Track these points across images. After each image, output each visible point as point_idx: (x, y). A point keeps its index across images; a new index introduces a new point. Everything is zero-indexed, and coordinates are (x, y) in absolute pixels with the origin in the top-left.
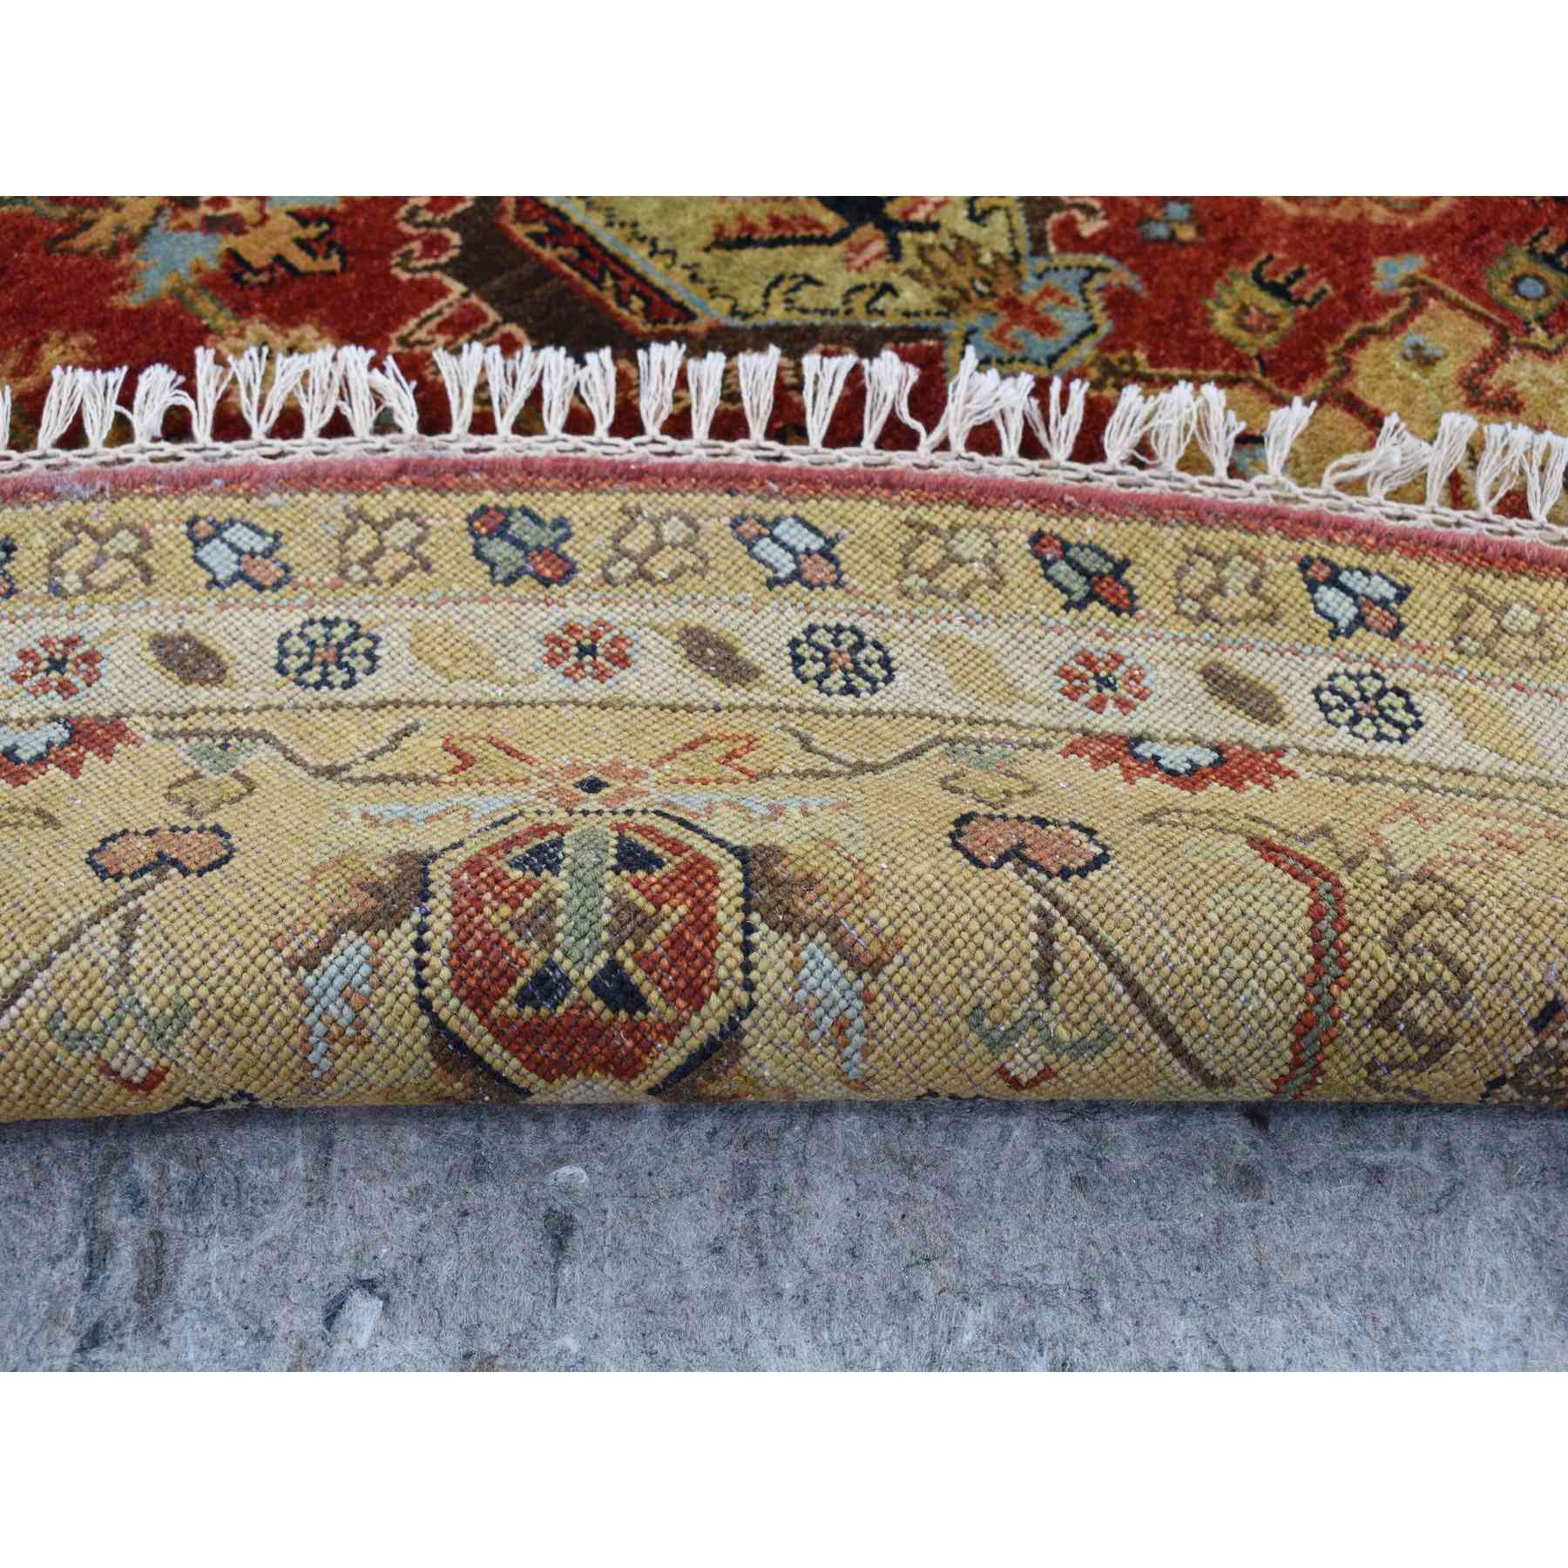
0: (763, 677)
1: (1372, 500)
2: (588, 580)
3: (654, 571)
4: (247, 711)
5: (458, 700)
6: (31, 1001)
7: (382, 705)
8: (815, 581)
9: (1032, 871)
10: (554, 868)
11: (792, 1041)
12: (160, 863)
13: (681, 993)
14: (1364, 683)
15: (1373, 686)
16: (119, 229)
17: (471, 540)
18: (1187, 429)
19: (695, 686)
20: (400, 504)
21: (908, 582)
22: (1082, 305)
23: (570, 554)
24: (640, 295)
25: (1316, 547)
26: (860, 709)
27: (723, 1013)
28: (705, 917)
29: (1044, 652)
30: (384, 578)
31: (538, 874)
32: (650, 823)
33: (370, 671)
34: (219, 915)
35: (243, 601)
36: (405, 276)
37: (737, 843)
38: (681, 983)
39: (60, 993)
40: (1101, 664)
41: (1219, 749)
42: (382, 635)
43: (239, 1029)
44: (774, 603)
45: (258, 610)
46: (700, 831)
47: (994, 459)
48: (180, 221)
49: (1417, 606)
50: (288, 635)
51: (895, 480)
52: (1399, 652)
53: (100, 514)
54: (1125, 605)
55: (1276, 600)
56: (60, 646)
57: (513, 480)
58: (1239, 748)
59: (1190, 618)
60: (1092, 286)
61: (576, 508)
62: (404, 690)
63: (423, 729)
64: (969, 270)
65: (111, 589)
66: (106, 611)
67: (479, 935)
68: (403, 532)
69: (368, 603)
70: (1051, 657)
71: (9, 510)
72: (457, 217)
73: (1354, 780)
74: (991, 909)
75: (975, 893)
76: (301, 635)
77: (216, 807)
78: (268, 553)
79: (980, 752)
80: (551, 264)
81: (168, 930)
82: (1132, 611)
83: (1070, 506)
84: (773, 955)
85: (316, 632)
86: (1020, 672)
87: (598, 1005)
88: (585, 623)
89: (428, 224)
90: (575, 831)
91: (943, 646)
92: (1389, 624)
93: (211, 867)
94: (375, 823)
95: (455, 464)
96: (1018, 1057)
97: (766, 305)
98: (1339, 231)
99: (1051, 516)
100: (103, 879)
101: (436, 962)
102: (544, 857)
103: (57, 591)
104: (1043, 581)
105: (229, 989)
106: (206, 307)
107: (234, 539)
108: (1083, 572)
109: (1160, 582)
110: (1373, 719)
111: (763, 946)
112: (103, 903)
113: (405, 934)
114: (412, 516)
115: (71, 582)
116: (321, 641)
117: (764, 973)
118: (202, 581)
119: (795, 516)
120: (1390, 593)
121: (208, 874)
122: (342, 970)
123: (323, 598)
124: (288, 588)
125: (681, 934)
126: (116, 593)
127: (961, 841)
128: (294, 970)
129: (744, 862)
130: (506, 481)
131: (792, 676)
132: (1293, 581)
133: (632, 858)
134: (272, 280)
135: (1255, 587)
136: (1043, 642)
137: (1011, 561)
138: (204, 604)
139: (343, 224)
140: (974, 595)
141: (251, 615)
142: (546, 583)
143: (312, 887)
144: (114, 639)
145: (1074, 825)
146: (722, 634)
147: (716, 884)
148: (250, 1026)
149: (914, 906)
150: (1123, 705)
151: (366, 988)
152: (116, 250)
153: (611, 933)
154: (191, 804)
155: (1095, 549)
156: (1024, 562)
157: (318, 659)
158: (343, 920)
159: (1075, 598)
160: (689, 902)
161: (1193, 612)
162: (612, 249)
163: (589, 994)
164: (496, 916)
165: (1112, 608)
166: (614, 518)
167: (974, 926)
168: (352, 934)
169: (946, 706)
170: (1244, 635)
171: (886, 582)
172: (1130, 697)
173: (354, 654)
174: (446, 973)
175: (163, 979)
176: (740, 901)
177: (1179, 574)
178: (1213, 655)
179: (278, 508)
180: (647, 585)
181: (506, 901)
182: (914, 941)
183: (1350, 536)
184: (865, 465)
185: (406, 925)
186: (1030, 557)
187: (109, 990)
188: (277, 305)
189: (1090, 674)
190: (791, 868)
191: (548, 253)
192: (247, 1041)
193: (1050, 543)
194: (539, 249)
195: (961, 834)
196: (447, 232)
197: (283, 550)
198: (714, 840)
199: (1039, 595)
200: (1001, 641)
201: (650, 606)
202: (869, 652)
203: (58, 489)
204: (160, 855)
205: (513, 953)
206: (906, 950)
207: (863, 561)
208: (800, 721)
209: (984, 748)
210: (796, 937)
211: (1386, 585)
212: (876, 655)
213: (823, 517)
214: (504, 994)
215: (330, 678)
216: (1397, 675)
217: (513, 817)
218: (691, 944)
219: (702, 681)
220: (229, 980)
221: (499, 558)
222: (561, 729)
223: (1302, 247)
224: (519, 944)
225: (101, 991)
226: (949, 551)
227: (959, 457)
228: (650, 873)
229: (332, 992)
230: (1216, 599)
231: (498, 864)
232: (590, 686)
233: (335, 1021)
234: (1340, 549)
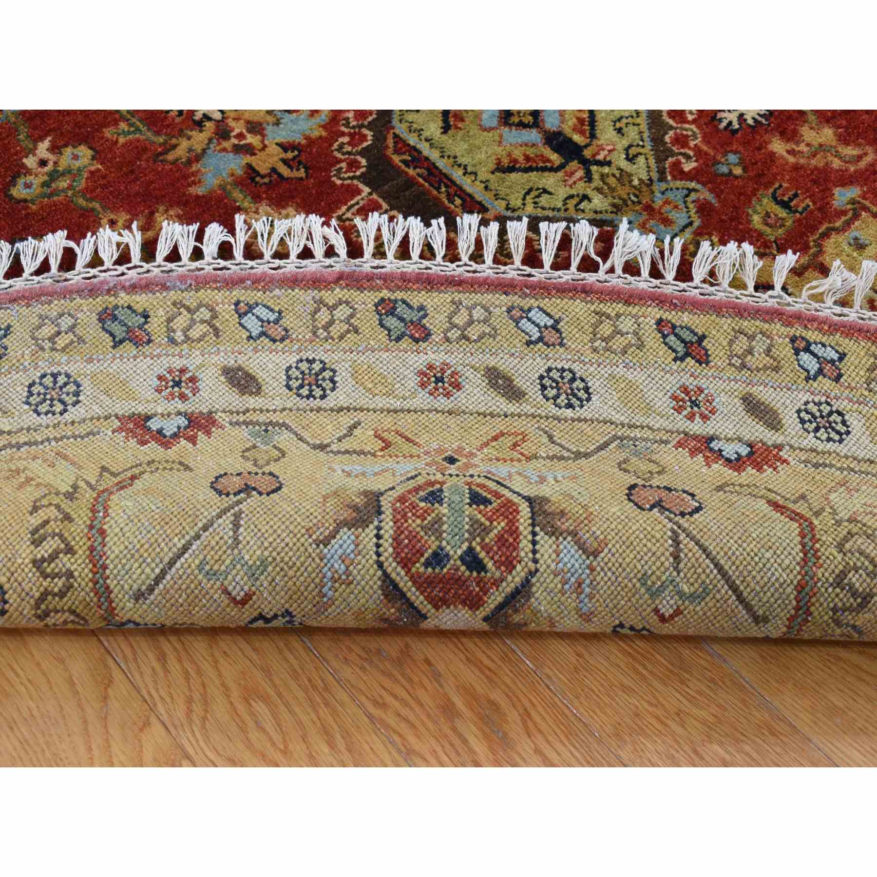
0: (527, 397)
1: (827, 305)
2: (437, 340)
3: (470, 335)
4: (275, 411)
5: (378, 408)
6: (191, 556)
7: (341, 409)
8: (550, 343)
9: (667, 513)
10: (440, 502)
11: (556, 590)
12: (247, 489)
13: (503, 564)
14: (822, 408)
15: (826, 409)
16: (190, 150)
17: (378, 317)
18: (734, 265)
19: (494, 401)
20: (340, 296)
21: (596, 344)
22: (685, 210)
23: (428, 325)
24: (459, 197)
25: (798, 330)
26: (576, 417)
27: (523, 574)
28: (514, 528)
29: (664, 385)
30: (336, 336)
31: (433, 505)
32: (483, 482)
33: (333, 389)
34: (280, 516)
35: (266, 348)
36: (339, 182)
37: (526, 494)
38: (503, 559)
39: (205, 552)
40: (692, 393)
41: (750, 446)
42: (337, 368)
43: (291, 573)
44: (530, 355)
45: (274, 353)
46: (507, 488)
47: (637, 278)
48: (221, 146)
49: (849, 364)
50: (290, 367)
51: (588, 289)
52: (839, 390)
53: (191, 298)
54: (703, 359)
55: (779, 359)
56: (177, 373)
57: (396, 284)
58: (760, 445)
59: (736, 368)
60: (689, 199)
61: (429, 300)
62: (351, 401)
63: (363, 424)
64: (627, 189)
65: (199, 340)
66: (198, 353)
67: (406, 532)
68: (342, 312)
69: (329, 350)
70: (668, 388)
71: (144, 295)
72: (365, 149)
73: (816, 466)
74: (649, 529)
75: (641, 522)
76: (297, 368)
77: (268, 463)
78: (276, 322)
79: (635, 446)
80: (414, 178)
81: (256, 523)
82: (707, 363)
83: (675, 305)
84: (547, 546)
85: (304, 366)
86: (653, 396)
87: (463, 568)
88: (438, 364)
89: (349, 153)
90: (448, 484)
91: (614, 380)
92: (835, 374)
93: (273, 491)
94: (349, 475)
95: (367, 275)
96: (664, 602)
97: (524, 204)
98: (815, 172)
99: (667, 310)
100: (220, 496)
101: (386, 545)
102: (435, 497)
103: (172, 341)
104: (663, 345)
105: (287, 553)
106: (237, 195)
107: (259, 314)
108: (683, 341)
109: (721, 347)
110: (826, 428)
111: (542, 542)
112: (222, 507)
113: (371, 531)
114: (347, 303)
115: (179, 336)
116: (307, 371)
117: (542, 555)
118: (244, 336)
119: (538, 307)
120: (836, 356)
121: (272, 495)
122: (341, 546)
123: (306, 347)
124: (288, 341)
125: (503, 536)
126: (202, 343)
127: (632, 498)
128: (318, 546)
129: (530, 503)
130: (393, 284)
131: (541, 397)
132: (787, 349)
133: (476, 499)
134: (270, 181)
135: (768, 352)
136: (664, 379)
137: (647, 334)
138: (246, 349)
139: (305, 151)
140: (629, 352)
141: (271, 356)
142: (417, 341)
143: (324, 505)
144: (203, 369)
145: (684, 492)
146: (506, 371)
147: (518, 513)
148: (296, 572)
149: (613, 526)
150: (704, 417)
151: (352, 556)
152: (190, 162)
153: (470, 534)
154: (255, 461)
155: (688, 329)
156: (653, 335)
157: (306, 382)
158: (341, 522)
159: (679, 355)
160: (506, 521)
161: (738, 365)
162: (444, 171)
163: (459, 563)
164: (414, 524)
165: (697, 361)
166: (448, 306)
167: (642, 536)
168: (345, 529)
169: (617, 416)
170: (763, 378)
171: (585, 344)
172: (707, 412)
173: (324, 379)
174: (391, 550)
175: (255, 547)
176: (530, 521)
177: (731, 343)
178: (748, 389)
179: (280, 297)
180: (467, 343)
181: (418, 517)
182: (614, 542)
183: (815, 325)
184: (573, 280)
185: (371, 527)
186: (656, 332)
187: (229, 551)
188: (274, 196)
189: (687, 398)
190: (553, 508)
191: (411, 172)
192: (295, 579)
193: (666, 325)
194: (406, 169)
195: (632, 495)
196: (359, 158)
197: (284, 320)
198: (515, 492)
199: (661, 353)
200: (643, 378)
201: (469, 354)
202: (578, 384)
203: (168, 284)
204: (246, 484)
205: (423, 541)
206: (610, 546)
207: (574, 332)
208: (546, 424)
209: (637, 443)
210: (557, 538)
211: (834, 352)
212: (582, 385)
213: (552, 308)
214: (418, 562)
215: (314, 393)
216: (838, 403)
217: (416, 476)
218: (507, 540)
219: (497, 398)
220: (287, 549)
221: (392, 327)
222: (431, 426)
223: (797, 181)
224: (426, 538)
225: (225, 552)
226: (616, 327)
227: (619, 277)
228: (486, 507)
229: (336, 557)
230: (749, 357)
231: (413, 499)
232: (442, 401)
233: (336, 571)
234: (811, 332)
